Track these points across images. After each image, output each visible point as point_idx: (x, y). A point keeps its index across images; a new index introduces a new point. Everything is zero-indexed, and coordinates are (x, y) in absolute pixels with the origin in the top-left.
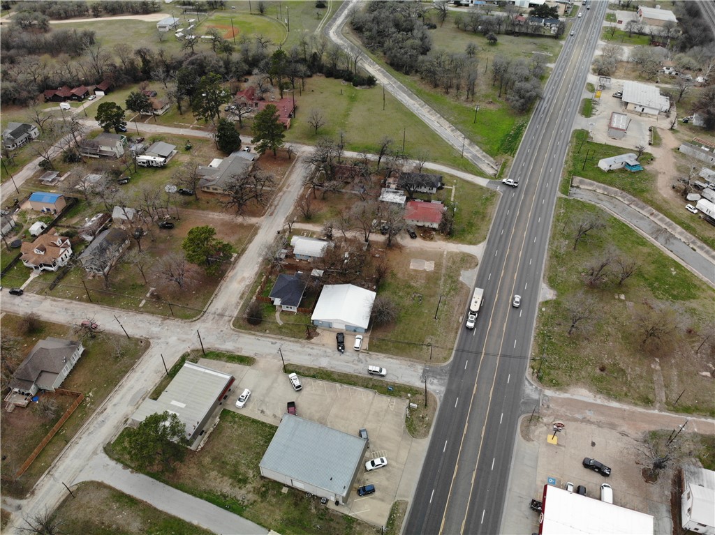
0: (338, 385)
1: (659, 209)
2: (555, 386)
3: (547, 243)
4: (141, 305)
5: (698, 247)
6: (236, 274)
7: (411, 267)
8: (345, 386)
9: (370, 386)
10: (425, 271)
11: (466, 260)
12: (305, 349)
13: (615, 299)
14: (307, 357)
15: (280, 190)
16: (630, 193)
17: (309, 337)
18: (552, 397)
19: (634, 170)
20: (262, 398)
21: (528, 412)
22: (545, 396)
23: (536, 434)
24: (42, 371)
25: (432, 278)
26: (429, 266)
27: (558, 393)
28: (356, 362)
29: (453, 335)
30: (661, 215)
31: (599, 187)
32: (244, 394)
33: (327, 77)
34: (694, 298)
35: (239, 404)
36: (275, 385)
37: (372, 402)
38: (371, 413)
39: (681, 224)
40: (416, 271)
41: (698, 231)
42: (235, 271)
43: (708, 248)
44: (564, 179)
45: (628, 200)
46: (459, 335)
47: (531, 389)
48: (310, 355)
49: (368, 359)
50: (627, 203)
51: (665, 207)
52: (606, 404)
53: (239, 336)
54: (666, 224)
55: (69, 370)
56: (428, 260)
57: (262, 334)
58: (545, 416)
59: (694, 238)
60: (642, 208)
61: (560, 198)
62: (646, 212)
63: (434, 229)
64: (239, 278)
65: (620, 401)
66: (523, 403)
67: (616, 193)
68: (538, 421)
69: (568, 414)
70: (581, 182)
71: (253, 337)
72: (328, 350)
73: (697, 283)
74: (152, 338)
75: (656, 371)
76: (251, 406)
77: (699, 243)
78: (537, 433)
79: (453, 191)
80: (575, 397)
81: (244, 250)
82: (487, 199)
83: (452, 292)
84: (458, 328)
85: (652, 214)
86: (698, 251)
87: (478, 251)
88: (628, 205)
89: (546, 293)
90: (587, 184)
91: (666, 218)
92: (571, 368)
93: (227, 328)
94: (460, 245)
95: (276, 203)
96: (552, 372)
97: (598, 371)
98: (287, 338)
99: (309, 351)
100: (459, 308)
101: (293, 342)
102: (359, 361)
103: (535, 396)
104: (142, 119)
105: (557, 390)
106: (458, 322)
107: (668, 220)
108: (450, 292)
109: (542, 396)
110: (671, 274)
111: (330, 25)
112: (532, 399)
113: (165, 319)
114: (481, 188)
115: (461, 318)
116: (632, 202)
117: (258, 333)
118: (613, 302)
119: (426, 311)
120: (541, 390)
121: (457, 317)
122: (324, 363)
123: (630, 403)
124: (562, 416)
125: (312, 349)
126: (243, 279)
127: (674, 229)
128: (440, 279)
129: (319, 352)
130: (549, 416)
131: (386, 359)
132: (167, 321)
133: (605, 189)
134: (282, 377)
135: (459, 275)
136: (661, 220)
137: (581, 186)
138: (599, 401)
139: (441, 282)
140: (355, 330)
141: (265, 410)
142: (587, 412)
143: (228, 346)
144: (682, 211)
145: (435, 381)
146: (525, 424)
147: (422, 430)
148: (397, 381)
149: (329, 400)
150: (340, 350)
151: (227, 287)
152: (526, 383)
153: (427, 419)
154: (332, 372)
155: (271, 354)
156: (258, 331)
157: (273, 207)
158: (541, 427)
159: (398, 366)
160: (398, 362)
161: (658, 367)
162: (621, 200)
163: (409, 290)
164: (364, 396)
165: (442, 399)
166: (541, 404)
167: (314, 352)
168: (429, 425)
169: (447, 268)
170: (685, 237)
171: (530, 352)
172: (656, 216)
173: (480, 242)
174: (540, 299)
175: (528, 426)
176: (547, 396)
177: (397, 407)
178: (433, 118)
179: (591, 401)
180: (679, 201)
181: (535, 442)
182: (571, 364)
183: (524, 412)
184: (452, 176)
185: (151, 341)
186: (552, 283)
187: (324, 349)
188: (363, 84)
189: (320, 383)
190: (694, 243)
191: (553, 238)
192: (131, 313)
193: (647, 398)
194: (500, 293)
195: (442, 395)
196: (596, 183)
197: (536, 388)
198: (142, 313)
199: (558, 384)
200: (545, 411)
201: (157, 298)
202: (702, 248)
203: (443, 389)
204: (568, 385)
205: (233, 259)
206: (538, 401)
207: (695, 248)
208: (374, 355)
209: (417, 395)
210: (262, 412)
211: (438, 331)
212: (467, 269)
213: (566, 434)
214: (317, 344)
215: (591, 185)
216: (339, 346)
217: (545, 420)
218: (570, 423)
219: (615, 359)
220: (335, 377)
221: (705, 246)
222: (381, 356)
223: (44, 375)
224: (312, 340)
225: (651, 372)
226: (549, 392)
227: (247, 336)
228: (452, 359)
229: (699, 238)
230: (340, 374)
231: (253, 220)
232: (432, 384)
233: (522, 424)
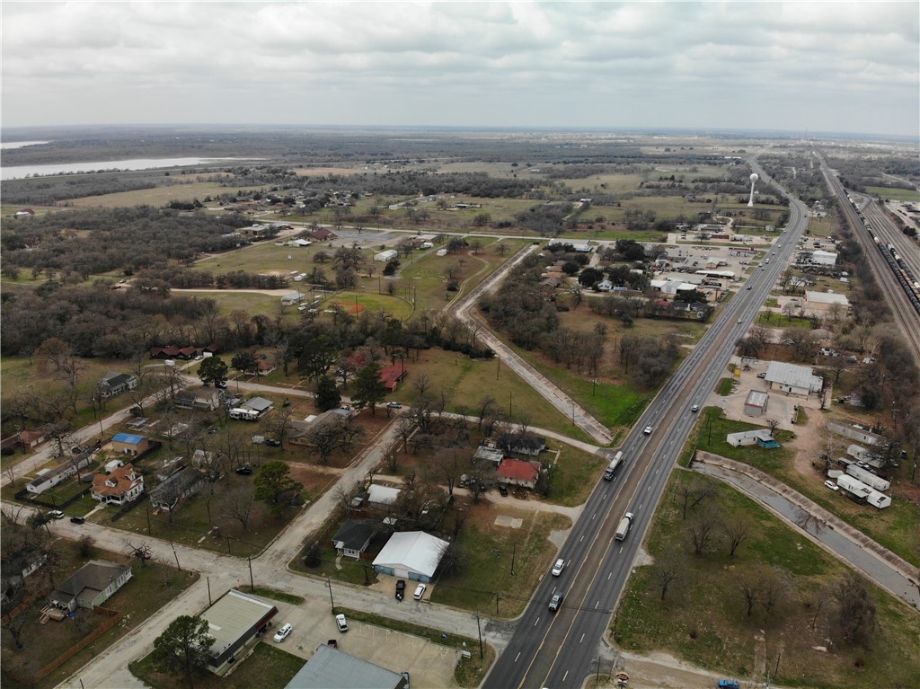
0: (388, 630)
1: (794, 485)
2: (634, 649)
3: (654, 511)
4: (200, 541)
5: (837, 525)
6: (304, 520)
7: (496, 523)
8: (396, 632)
9: (425, 633)
10: (511, 528)
11: (559, 521)
12: (360, 594)
13: (723, 569)
14: (361, 602)
15: (371, 444)
16: (760, 469)
17: (367, 583)
18: (629, 660)
19: (767, 446)
20: (303, 636)
21: (597, 672)
22: (621, 658)
24: (86, 587)
25: (516, 536)
26: (516, 524)
27: (636, 656)
28: (413, 611)
29: (528, 592)
30: (795, 492)
31: (727, 463)
32: (285, 628)
33: (445, 350)
34: (819, 574)
35: (278, 637)
36: (320, 625)
37: (422, 650)
38: (419, 659)
39: (817, 501)
40: (500, 527)
41: (838, 508)
42: (304, 516)
43: (847, 526)
44: (685, 452)
45: (759, 477)
46: (535, 592)
47: (606, 650)
48: (364, 600)
49: (428, 609)
50: (757, 479)
51: (801, 483)
52: (692, 671)
53: (292, 577)
54: (800, 501)
55: (113, 592)
56: (516, 517)
57: (317, 577)
59: (831, 515)
60: (774, 485)
61: (676, 470)
62: (779, 488)
63: (529, 489)
64: (306, 523)
65: (709, 669)
66: (594, 663)
67: (745, 469)
68: (608, 681)
69: (644, 678)
70: (706, 457)
71: (308, 579)
72: (385, 597)
73: (827, 558)
74: (203, 572)
75: (759, 642)
76: (289, 641)
77: (837, 521)
79: (558, 455)
80: (655, 662)
81: (318, 498)
82: (594, 466)
83: (537, 551)
84: (535, 587)
85: (785, 491)
86: (836, 528)
87: (574, 513)
88: (758, 481)
89: (643, 558)
90: (713, 459)
91: (800, 494)
92: (658, 633)
93: (282, 567)
94: (555, 506)
95: (363, 456)
96: (634, 635)
97: (688, 638)
98: (343, 583)
99: (364, 596)
100: (541, 567)
101: (349, 586)
102: (418, 610)
103: (609, 657)
104: (245, 378)
105: (636, 653)
106: (536, 580)
107: (802, 497)
108: (534, 550)
109: (617, 658)
110: (796, 549)
111: (459, 306)
112: (606, 660)
113: (221, 556)
114: (589, 455)
115: (542, 576)
116: (762, 478)
117: (313, 576)
118: (720, 572)
119: (502, 567)
120: (617, 652)
121: (537, 575)
122: (378, 609)
123: (722, 672)
124: (636, 679)
125: (368, 595)
126: (311, 524)
127: (809, 506)
128: (526, 537)
129: (375, 599)
131: (447, 611)
132: (223, 558)
133: (732, 464)
134: (329, 619)
135: (549, 535)
136: (795, 497)
137: (705, 461)
138: (684, 668)
139: (526, 540)
140: (418, 579)
141: (303, 646)
142: (668, 677)
143: (280, 585)
144: (820, 488)
145: (499, 635)
146: (592, 684)
147: (473, 680)
148: (455, 632)
149: (374, 643)
150: (397, 598)
151: (291, 531)
152: (602, 643)
153: (481, 670)
154: (385, 619)
155: (322, 596)
156: (313, 574)
157: (359, 460)
159: (460, 618)
160: (461, 614)
161: (762, 639)
162: (751, 476)
163: (489, 545)
164: (414, 643)
165: (502, 653)
166: (614, 666)
167: (369, 598)
168: (482, 676)
169: (537, 526)
170: (821, 515)
171: (612, 614)
172: (789, 493)
173: (578, 505)
174: (635, 563)
175: (594, 686)
176: (623, 658)
177: (449, 657)
178: (549, 390)
179: (675, 667)
180: (819, 478)
182: (659, 629)
183: (593, 672)
184: (558, 441)
185: (201, 574)
186: (651, 549)
187: (381, 596)
188: (480, 357)
189: (369, 627)
190: (831, 520)
191: (662, 507)
192: (187, 548)
193: (743, 669)
195: (503, 649)
196: (723, 458)
197: (613, 649)
198: (199, 548)
199: (639, 648)
201: (218, 535)
202: (840, 526)
203: (505, 643)
204: (650, 649)
205: (304, 506)
206: (610, 663)
207: (832, 525)
208: (435, 605)
210: (301, 648)
211: (512, 587)
212: (558, 529)
214: (375, 591)
215: (717, 459)
216: (397, 593)
219: (711, 628)
220: (387, 623)
221: (844, 523)
222: (443, 607)
223: (87, 590)
224: (370, 587)
225: (752, 643)
226: (626, 655)
227: (302, 577)
228: (522, 615)
229: (837, 516)
230: (392, 621)
231: (335, 471)
232: (494, 637)
233: (588, 683)
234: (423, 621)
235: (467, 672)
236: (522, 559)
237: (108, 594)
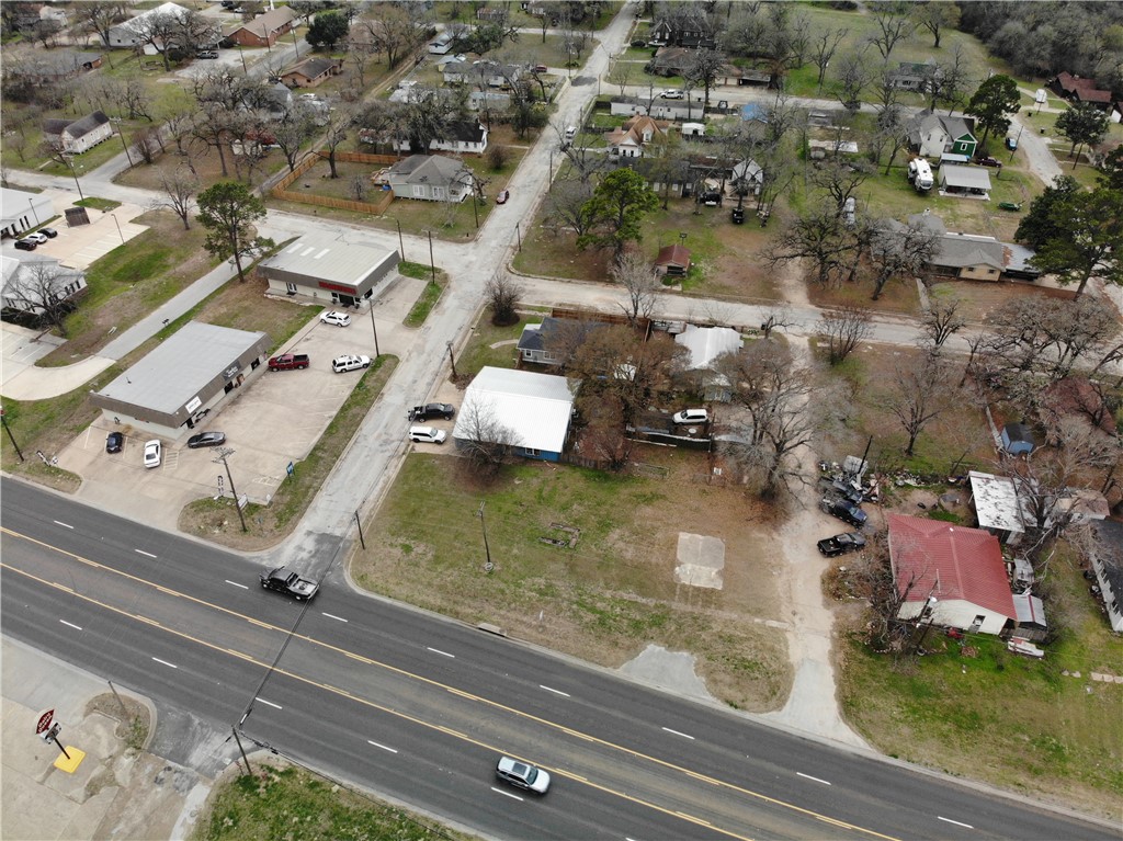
2: (215, 819)
7: (685, 536)
8: (328, 423)
10: (674, 563)
14: (410, 379)
18: (183, 800)
21: (159, 724)
22: (193, 782)
23: (98, 726)
25: (653, 579)
26: (697, 575)
27: (192, 821)
28: (384, 437)
37: (280, 454)
38: (258, 452)
40: (672, 544)
46: (435, 615)
47: (217, 751)
48: (413, 381)
55: (423, 197)
58: (138, 765)
66: (188, 722)
68: (130, 743)
69: (121, 826)
74: (477, 243)
78: (100, 730)
83: (589, 617)
84: (457, 615)
96: (264, 828)
99: (423, 381)
100: (529, 626)
103: (198, 756)
105: (201, 822)
106: (479, 619)
108: (593, 610)
112: (190, 747)
113: (514, 247)
119: (515, 551)
120: (211, 776)
121: (495, 618)
122: (390, 399)
124: (122, 808)
125: (427, 384)
128: (645, 595)
129: (417, 392)
130: (133, 775)
135: (672, 646)
139: (629, 595)
146: (130, 708)
147: (194, 523)
148: (322, 494)
153: (217, 531)
156: (480, 326)
158: (111, 745)
163: (592, 525)
164: (299, 444)
165: (257, 561)
166: (171, 764)
167: (419, 386)
168: (202, 534)
169: (698, 619)
171: (345, 782)
173: (865, 733)
175: (123, 713)
176: (190, 788)
181: (80, 718)
183: (162, 714)
185: (471, 243)
189: (345, 394)
194: (593, 746)
195: (266, 563)
199: (216, 831)
200: (149, 768)
203: (280, 565)
206: (181, 756)
208: (398, 462)
209: (276, 520)
211: (448, 568)
213: (71, 799)
214: (436, 389)
217: (126, 762)
218: (96, 823)
220: (355, 410)
222: (394, 474)
224: (446, 382)
226: (199, 797)
228: (360, 591)
232: (300, 548)
233: (133, 702)
234: (356, 451)
235: (215, 514)
236: (550, 586)
237: (417, 195)
